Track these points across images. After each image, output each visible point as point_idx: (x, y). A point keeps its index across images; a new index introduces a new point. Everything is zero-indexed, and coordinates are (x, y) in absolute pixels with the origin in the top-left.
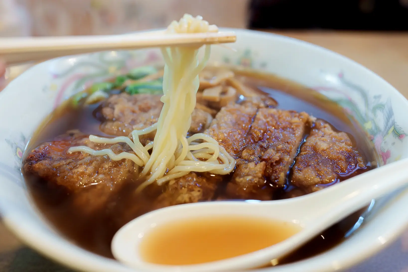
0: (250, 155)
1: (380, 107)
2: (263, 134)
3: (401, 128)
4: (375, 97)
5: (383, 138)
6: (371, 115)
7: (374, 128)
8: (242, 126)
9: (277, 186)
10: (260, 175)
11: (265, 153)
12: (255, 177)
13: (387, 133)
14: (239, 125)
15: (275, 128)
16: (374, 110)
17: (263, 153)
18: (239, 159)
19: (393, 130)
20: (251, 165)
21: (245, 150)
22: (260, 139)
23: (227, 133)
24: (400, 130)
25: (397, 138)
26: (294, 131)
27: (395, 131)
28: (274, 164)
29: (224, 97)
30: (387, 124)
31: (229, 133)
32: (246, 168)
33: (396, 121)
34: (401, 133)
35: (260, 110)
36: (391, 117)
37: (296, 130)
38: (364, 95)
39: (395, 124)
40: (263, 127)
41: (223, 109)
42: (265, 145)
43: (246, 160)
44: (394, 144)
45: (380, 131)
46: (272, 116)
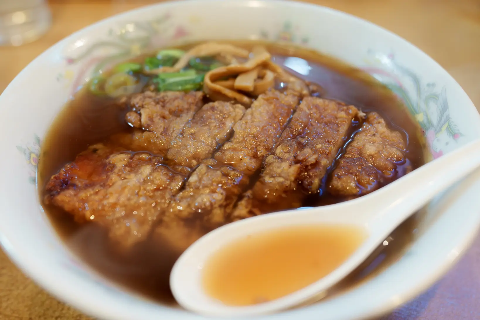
0: (285, 153)
1: (434, 97)
2: (303, 128)
3: (456, 125)
4: (428, 85)
5: (436, 134)
6: (423, 105)
7: (425, 121)
8: (279, 120)
9: (310, 193)
10: (293, 178)
11: (301, 152)
12: (287, 180)
13: (440, 130)
14: (276, 117)
15: (318, 122)
16: (427, 100)
17: (299, 152)
18: (273, 155)
19: (448, 127)
20: (285, 165)
21: (280, 146)
22: (299, 134)
23: (261, 127)
24: (455, 128)
25: (451, 137)
26: (338, 127)
27: (449, 128)
28: (309, 167)
29: (261, 83)
30: (441, 119)
31: (263, 127)
32: (279, 167)
33: (450, 116)
34: (457, 132)
35: (305, 99)
36: (446, 111)
37: (341, 126)
38: (416, 81)
39: (450, 120)
40: (305, 120)
41: (260, 97)
42: (303, 141)
43: (279, 158)
44: (447, 144)
45: (432, 125)
46: (317, 107)
